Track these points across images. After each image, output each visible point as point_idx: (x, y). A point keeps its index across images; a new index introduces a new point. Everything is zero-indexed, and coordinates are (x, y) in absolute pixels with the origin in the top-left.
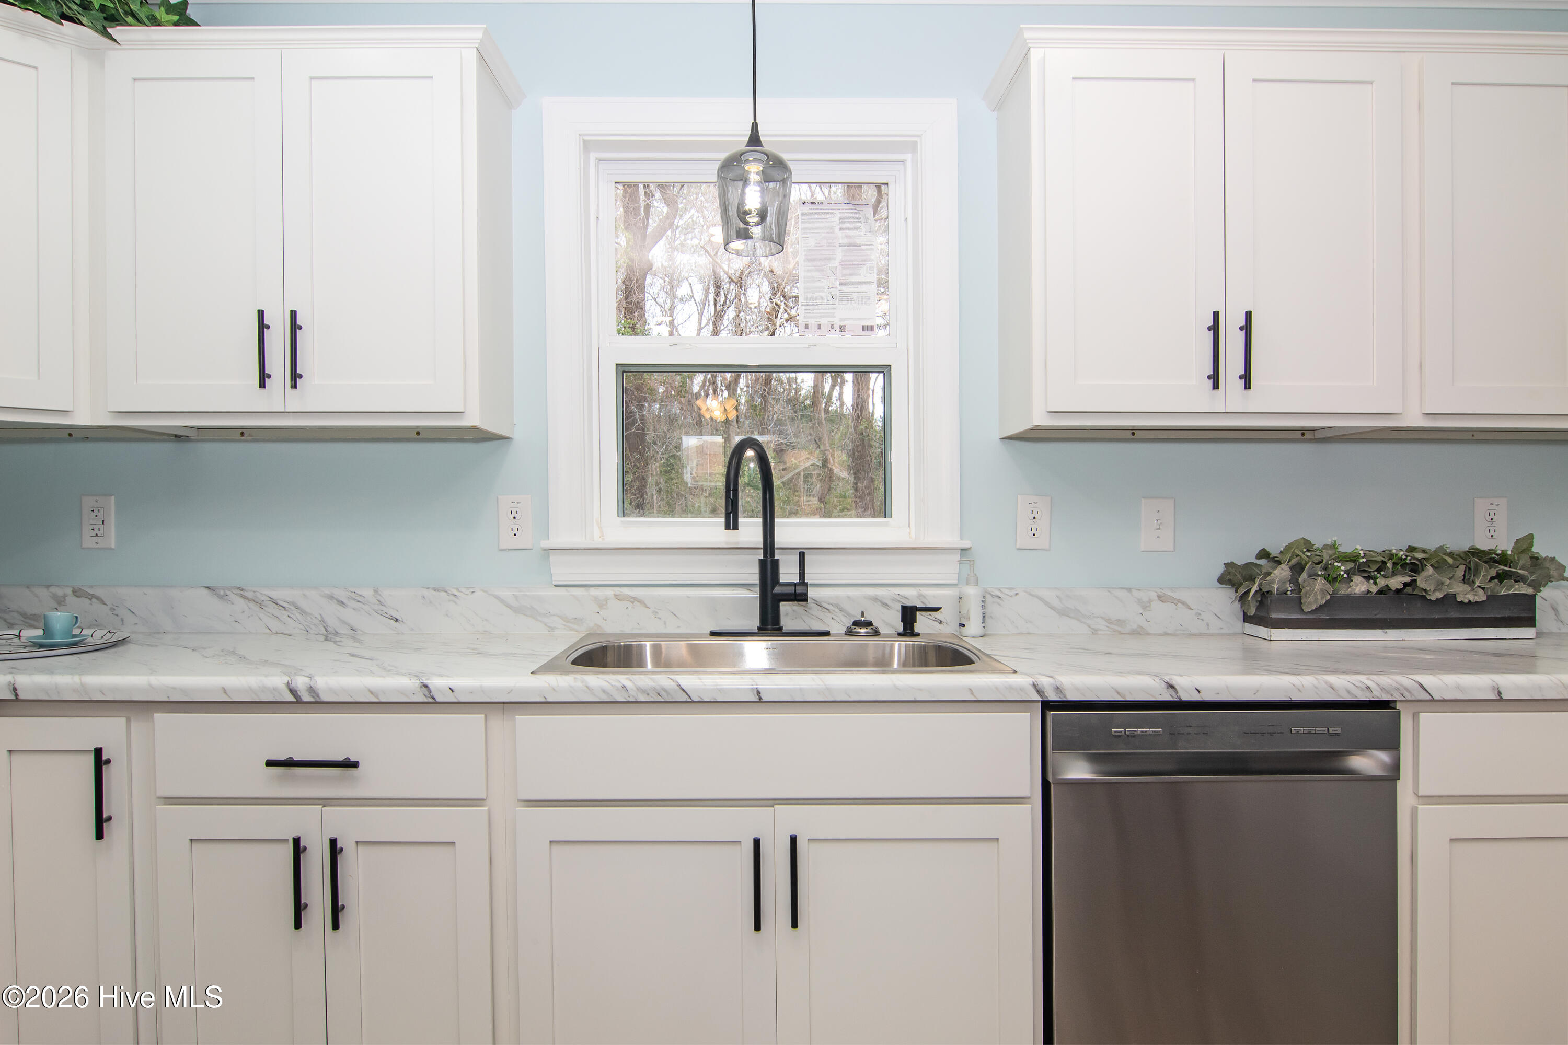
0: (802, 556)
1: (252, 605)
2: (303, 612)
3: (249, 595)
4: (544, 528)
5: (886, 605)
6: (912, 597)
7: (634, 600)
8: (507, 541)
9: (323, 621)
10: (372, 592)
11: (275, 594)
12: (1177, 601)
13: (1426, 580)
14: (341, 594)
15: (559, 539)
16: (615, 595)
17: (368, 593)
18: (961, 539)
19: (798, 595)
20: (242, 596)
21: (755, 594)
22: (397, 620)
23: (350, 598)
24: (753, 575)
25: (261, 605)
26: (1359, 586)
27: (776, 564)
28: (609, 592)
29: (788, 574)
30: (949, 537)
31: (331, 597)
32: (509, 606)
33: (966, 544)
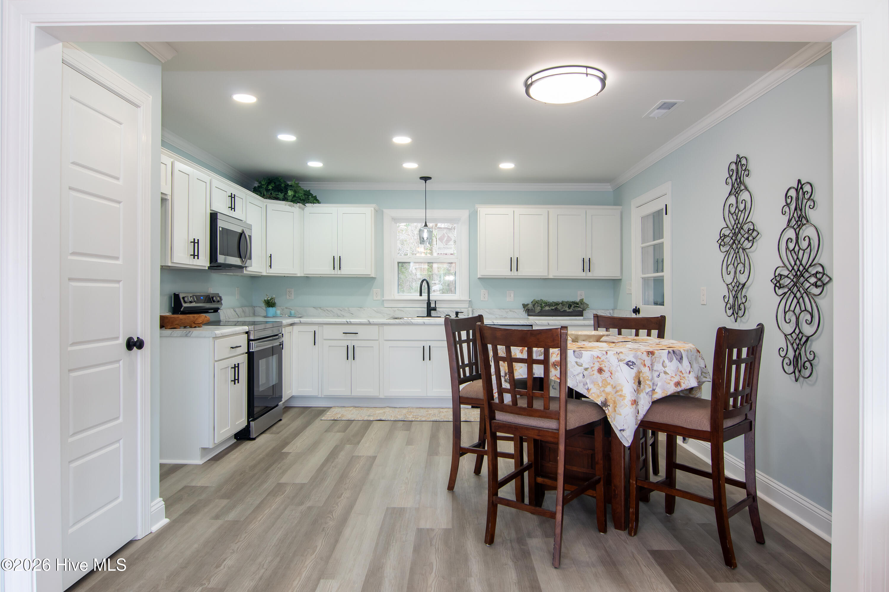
0: (435, 302)
1: (323, 311)
2: (333, 312)
3: (322, 309)
4: (383, 296)
5: (453, 312)
6: (458, 310)
7: (401, 310)
8: (375, 298)
9: (337, 314)
10: (347, 308)
11: (327, 309)
12: (513, 312)
13: (559, 307)
14: (341, 309)
15: (386, 298)
16: (397, 309)
17: (347, 309)
18: (469, 299)
19: (435, 309)
20: (321, 309)
21: (426, 309)
22: (352, 314)
23: (343, 309)
24: (426, 306)
25: (324, 311)
26: (547, 308)
27: (430, 303)
28: (396, 309)
29: (433, 305)
30: (467, 298)
31: (339, 309)
32: (375, 311)
33: (470, 300)
